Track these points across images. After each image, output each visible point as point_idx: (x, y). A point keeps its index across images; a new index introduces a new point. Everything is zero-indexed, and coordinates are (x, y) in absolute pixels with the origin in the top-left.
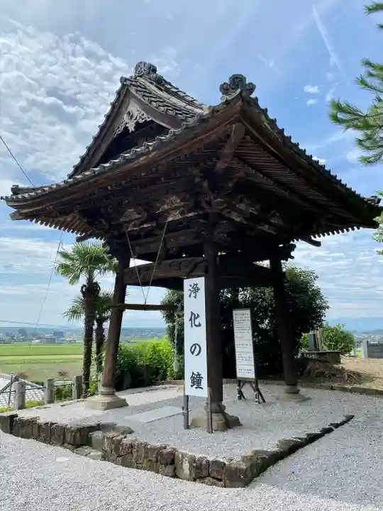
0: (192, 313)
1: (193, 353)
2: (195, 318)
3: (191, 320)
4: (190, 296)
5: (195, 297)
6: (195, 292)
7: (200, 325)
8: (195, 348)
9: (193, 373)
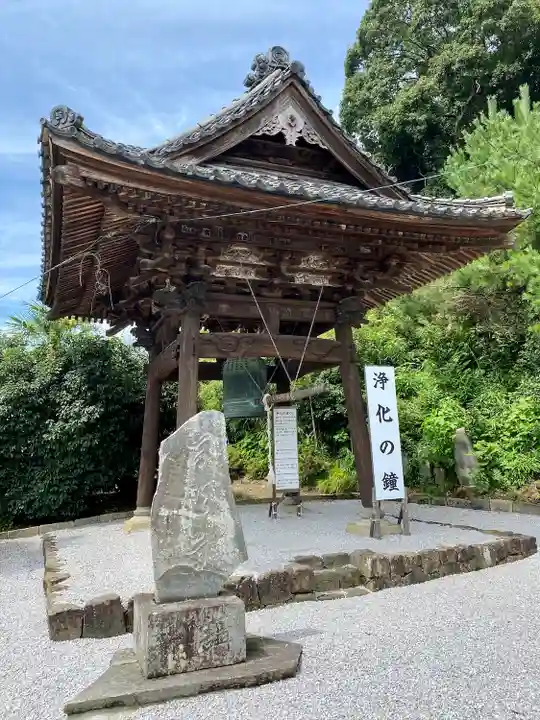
0: (380, 406)
1: (383, 452)
2: (384, 413)
3: (379, 413)
4: (375, 386)
5: (383, 388)
6: (383, 383)
7: (390, 420)
8: (387, 445)
9: (386, 474)
